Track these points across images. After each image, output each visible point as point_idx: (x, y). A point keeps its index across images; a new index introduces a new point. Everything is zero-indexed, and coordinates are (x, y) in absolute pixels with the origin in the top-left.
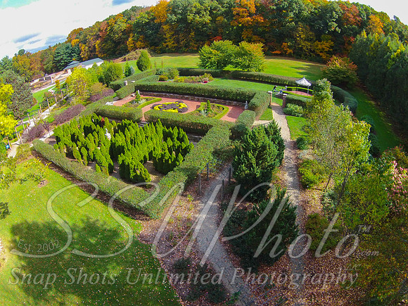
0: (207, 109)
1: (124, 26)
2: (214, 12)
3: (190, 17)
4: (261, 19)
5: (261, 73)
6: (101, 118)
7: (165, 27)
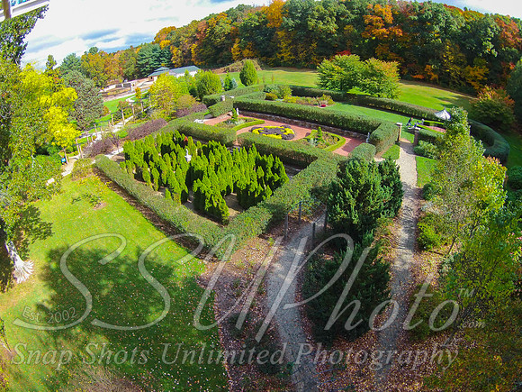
0: (317, 139)
1: (228, 28)
2: (342, 19)
3: (312, 23)
4: (399, 32)
5: (394, 101)
6: (184, 137)
7: (281, 34)
